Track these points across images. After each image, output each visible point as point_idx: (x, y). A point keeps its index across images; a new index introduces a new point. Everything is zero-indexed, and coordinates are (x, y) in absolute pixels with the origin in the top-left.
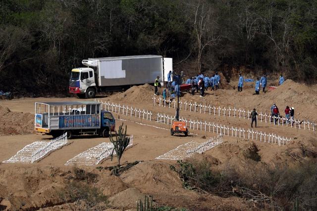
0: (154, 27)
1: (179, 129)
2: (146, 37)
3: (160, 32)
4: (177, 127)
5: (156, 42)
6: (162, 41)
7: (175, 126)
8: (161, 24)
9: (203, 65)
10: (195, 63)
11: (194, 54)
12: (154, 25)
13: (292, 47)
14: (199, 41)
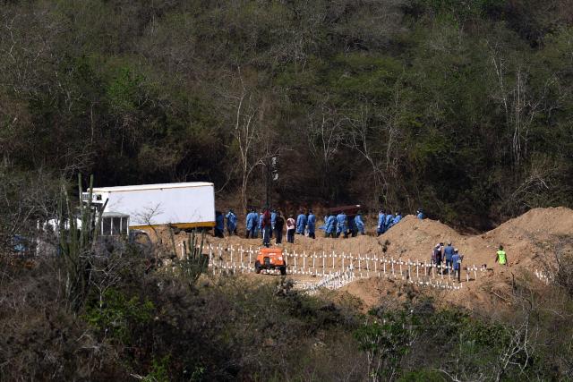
0: (166, 135)
1: (271, 261)
2: (153, 151)
3: (177, 142)
4: (267, 258)
5: (170, 159)
6: (180, 158)
7: (263, 256)
8: (179, 128)
9: (250, 200)
10: (237, 196)
11: (235, 181)
12: (166, 130)
13: (403, 169)
14: (244, 159)
